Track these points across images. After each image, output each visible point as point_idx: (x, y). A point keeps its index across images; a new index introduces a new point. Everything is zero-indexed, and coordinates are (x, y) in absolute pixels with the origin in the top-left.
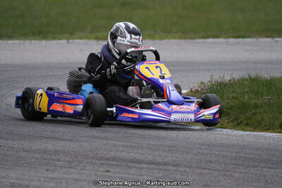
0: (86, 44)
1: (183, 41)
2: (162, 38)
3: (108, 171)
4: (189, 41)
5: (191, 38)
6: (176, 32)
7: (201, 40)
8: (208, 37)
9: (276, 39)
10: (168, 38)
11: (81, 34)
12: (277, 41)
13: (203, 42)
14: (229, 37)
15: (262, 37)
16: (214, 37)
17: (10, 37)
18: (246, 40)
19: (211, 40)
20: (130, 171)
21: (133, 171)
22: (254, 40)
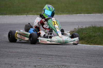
0: (33, 16)
1: (68, 15)
2: (60, 14)
3: (40, 59)
5: (71, 14)
7: (75, 15)
8: (78, 14)
10: (63, 14)
11: (31, 13)
13: (76, 15)
14: (85, 14)
16: (80, 13)
17: (5, 14)
18: (91, 14)
19: (78, 15)
20: (48, 59)
22: (94, 14)
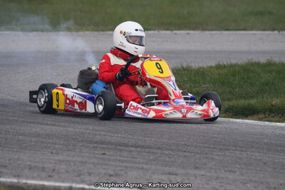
4: (101, 33)
6: (89, 25)
9: (175, 32)
12: (176, 34)
15: (162, 30)
21: (125, 154)
